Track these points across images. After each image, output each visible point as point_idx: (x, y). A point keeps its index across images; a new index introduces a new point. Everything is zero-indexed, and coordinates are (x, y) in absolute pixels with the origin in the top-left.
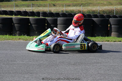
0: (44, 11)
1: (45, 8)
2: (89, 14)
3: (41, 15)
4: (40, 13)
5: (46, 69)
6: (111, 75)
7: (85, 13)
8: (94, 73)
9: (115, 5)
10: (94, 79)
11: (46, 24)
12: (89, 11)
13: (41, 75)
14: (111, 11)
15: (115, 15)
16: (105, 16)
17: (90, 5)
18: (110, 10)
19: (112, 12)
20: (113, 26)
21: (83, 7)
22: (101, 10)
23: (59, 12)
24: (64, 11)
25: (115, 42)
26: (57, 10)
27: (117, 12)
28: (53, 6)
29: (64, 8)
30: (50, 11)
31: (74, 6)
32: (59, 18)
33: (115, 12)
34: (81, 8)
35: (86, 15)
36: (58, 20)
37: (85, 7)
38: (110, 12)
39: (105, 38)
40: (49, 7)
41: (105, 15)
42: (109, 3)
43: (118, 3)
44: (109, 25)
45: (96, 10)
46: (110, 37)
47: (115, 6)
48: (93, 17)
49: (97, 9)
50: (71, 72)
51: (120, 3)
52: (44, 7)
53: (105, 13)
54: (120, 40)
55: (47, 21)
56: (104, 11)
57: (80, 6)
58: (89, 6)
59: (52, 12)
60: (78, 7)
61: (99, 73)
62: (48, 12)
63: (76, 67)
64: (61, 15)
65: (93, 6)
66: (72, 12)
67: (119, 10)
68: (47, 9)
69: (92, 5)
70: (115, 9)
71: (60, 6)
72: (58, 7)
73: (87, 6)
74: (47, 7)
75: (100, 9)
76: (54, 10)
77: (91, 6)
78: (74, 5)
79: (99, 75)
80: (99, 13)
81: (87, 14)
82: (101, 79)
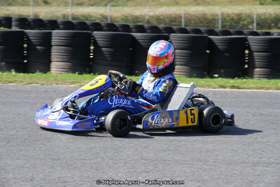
0: (21, 15)
1: (23, 8)
2: (125, 23)
3: (14, 23)
4: (13, 19)
5: (22, 148)
7: (116, 22)
8: (131, 156)
9: (184, 5)
10: (132, 170)
11: (25, 46)
12: (126, 17)
13: (9, 162)
14: (176, 19)
15: (183, 26)
16: (161, 28)
17: (128, 3)
18: (173, 16)
19: (177, 21)
20: (177, 51)
21: (113, 9)
22: (153, 16)
23: (58, 17)
24: (68, 16)
26: (52, 13)
27: (188, 21)
28: (43, 4)
29: (69, 10)
30: (36, 15)
31: (92, 6)
32: (55, 32)
33: (183, 21)
34: (108, 11)
35: (118, 26)
36: (53, 35)
37: (116, 8)
38: (172, 21)
40: (34, 6)
41: (161, 26)
45: (141, 15)
47: (184, 8)
48: (133, 30)
49: (143, 14)
50: (80, 155)
51: (195, 0)
52: (22, 6)
53: (160, 23)
55: (28, 37)
56: (158, 19)
57: (106, 5)
58: (127, 6)
59: (41, 17)
60: (101, 7)
61: (144, 157)
62: (32, 17)
63: (92, 145)
64: (61, 26)
65: (135, 5)
66: (87, 19)
67: (192, 15)
68: (28, 11)
69: (133, 4)
70: (185, 15)
71: (58, 5)
72: (54, 6)
73: (123, 6)
74: (29, 6)
75: (151, 14)
76: (44, 12)
77: (131, 6)
78: (92, 2)
79: (143, 161)
80: (148, 22)
81: (122, 23)
82: (147, 172)
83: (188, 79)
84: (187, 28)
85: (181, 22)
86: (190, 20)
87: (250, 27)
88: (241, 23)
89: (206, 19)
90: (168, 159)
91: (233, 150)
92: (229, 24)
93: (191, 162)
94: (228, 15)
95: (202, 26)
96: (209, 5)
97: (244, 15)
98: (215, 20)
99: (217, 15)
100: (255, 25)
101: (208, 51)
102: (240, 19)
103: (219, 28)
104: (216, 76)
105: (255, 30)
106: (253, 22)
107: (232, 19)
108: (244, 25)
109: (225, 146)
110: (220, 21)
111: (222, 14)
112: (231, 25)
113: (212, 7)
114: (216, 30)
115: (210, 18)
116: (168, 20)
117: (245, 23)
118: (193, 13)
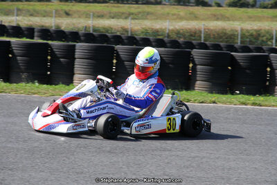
0: (43, 26)
2: (145, 36)
3: (36, 34)
4: (35, 30)
6: (192, 177)
7: (136, 35)
9: (203, 20)
11: (49, 57)
12: (147, 30)
14: (195, 34)
15: (202, 41)
16: (181, 42)
18: (193, 30)
19: (197, 35)
20: (199, 67)
22: (172, 30)
24: (90, 27)
25: (202, 102)
26: (74, 25)
27: (208, 36)
28: (65, 15)
32: (78, 45)
33: (202, 35)
34: (129, 24)
35: (138, 39)
36: (77, 48)
38: (191, 35)
39: (182, 92)
41: (181, 40)
42: (190, 14)
43: (211, 14)
44: (191, 65)
45: (161, 29)
46: (193, 93)
47: (203, 23)
48: (153, 44)
49: (164, 28)
51: (215, 16)
52: (44, 17)
53: (180, 37)
54: (213, 99)
55: (52, 49)
56: (178, 33)
57: (126, 18)
58: (147, 19)
59: (62, 29)
62: (53, 28)
64: (82, 38)
65: (154, 19)
66: (107, 31)
67: (211, 30)
69: (153, 17)
70: (205, 29)
71: (79, 17)
72: (75, 17)
80: (168, 36)
81: (142, 36)
83: (210, 95)
84: (207, 43)
85: (200, 37)
86: (209, 35)
87: (270, 43)
88: (261, 39)
89: (225, 34)
90: (191, 175)
91: (255, 168)
92: (248, 40)
93: (214, 180)
94: (248, 31)
95: (221, 42)
96: (229, 20)
97: (263, 31)
98: (234, 35)
99: (237, 31)
100: (274, 41)
101: (230, 68)
102: (259, 35)
103: (238, 43)
104: (238, 92)
105: (274, 47)
106: (272, 38)
107: (252, 35)
108: (263, 41)
109: (247, 164)
110: (239, 37)
111: (242, 30)
112: (250, 41)
113: (231, 22)
114: (236, 45)
115: (230, 33)
116: (188, 34)
117: (264, 39)
118: (212, 28)
